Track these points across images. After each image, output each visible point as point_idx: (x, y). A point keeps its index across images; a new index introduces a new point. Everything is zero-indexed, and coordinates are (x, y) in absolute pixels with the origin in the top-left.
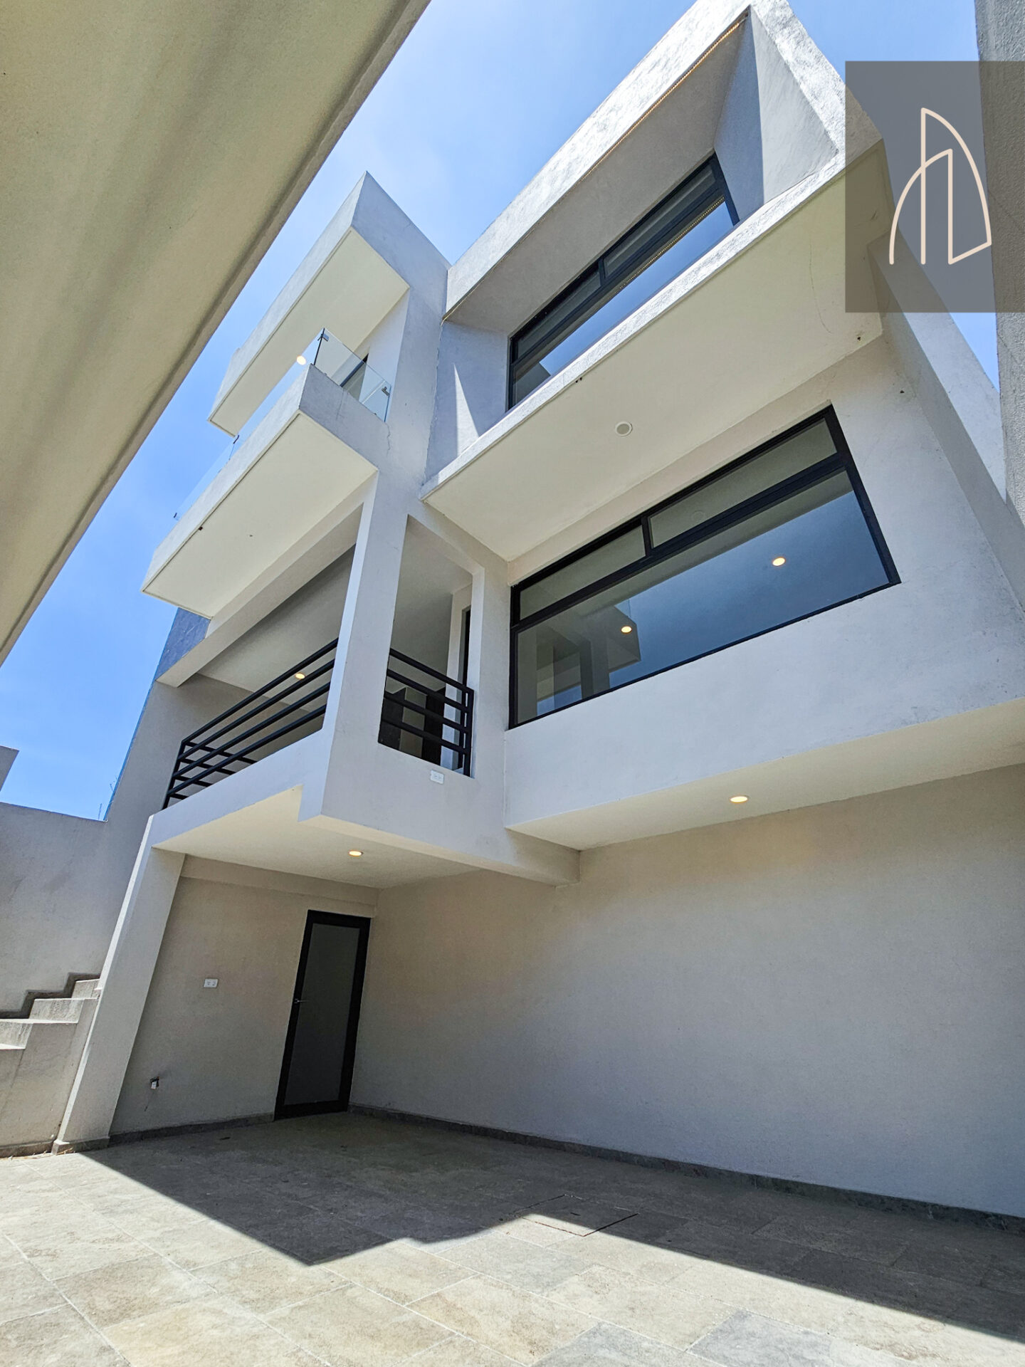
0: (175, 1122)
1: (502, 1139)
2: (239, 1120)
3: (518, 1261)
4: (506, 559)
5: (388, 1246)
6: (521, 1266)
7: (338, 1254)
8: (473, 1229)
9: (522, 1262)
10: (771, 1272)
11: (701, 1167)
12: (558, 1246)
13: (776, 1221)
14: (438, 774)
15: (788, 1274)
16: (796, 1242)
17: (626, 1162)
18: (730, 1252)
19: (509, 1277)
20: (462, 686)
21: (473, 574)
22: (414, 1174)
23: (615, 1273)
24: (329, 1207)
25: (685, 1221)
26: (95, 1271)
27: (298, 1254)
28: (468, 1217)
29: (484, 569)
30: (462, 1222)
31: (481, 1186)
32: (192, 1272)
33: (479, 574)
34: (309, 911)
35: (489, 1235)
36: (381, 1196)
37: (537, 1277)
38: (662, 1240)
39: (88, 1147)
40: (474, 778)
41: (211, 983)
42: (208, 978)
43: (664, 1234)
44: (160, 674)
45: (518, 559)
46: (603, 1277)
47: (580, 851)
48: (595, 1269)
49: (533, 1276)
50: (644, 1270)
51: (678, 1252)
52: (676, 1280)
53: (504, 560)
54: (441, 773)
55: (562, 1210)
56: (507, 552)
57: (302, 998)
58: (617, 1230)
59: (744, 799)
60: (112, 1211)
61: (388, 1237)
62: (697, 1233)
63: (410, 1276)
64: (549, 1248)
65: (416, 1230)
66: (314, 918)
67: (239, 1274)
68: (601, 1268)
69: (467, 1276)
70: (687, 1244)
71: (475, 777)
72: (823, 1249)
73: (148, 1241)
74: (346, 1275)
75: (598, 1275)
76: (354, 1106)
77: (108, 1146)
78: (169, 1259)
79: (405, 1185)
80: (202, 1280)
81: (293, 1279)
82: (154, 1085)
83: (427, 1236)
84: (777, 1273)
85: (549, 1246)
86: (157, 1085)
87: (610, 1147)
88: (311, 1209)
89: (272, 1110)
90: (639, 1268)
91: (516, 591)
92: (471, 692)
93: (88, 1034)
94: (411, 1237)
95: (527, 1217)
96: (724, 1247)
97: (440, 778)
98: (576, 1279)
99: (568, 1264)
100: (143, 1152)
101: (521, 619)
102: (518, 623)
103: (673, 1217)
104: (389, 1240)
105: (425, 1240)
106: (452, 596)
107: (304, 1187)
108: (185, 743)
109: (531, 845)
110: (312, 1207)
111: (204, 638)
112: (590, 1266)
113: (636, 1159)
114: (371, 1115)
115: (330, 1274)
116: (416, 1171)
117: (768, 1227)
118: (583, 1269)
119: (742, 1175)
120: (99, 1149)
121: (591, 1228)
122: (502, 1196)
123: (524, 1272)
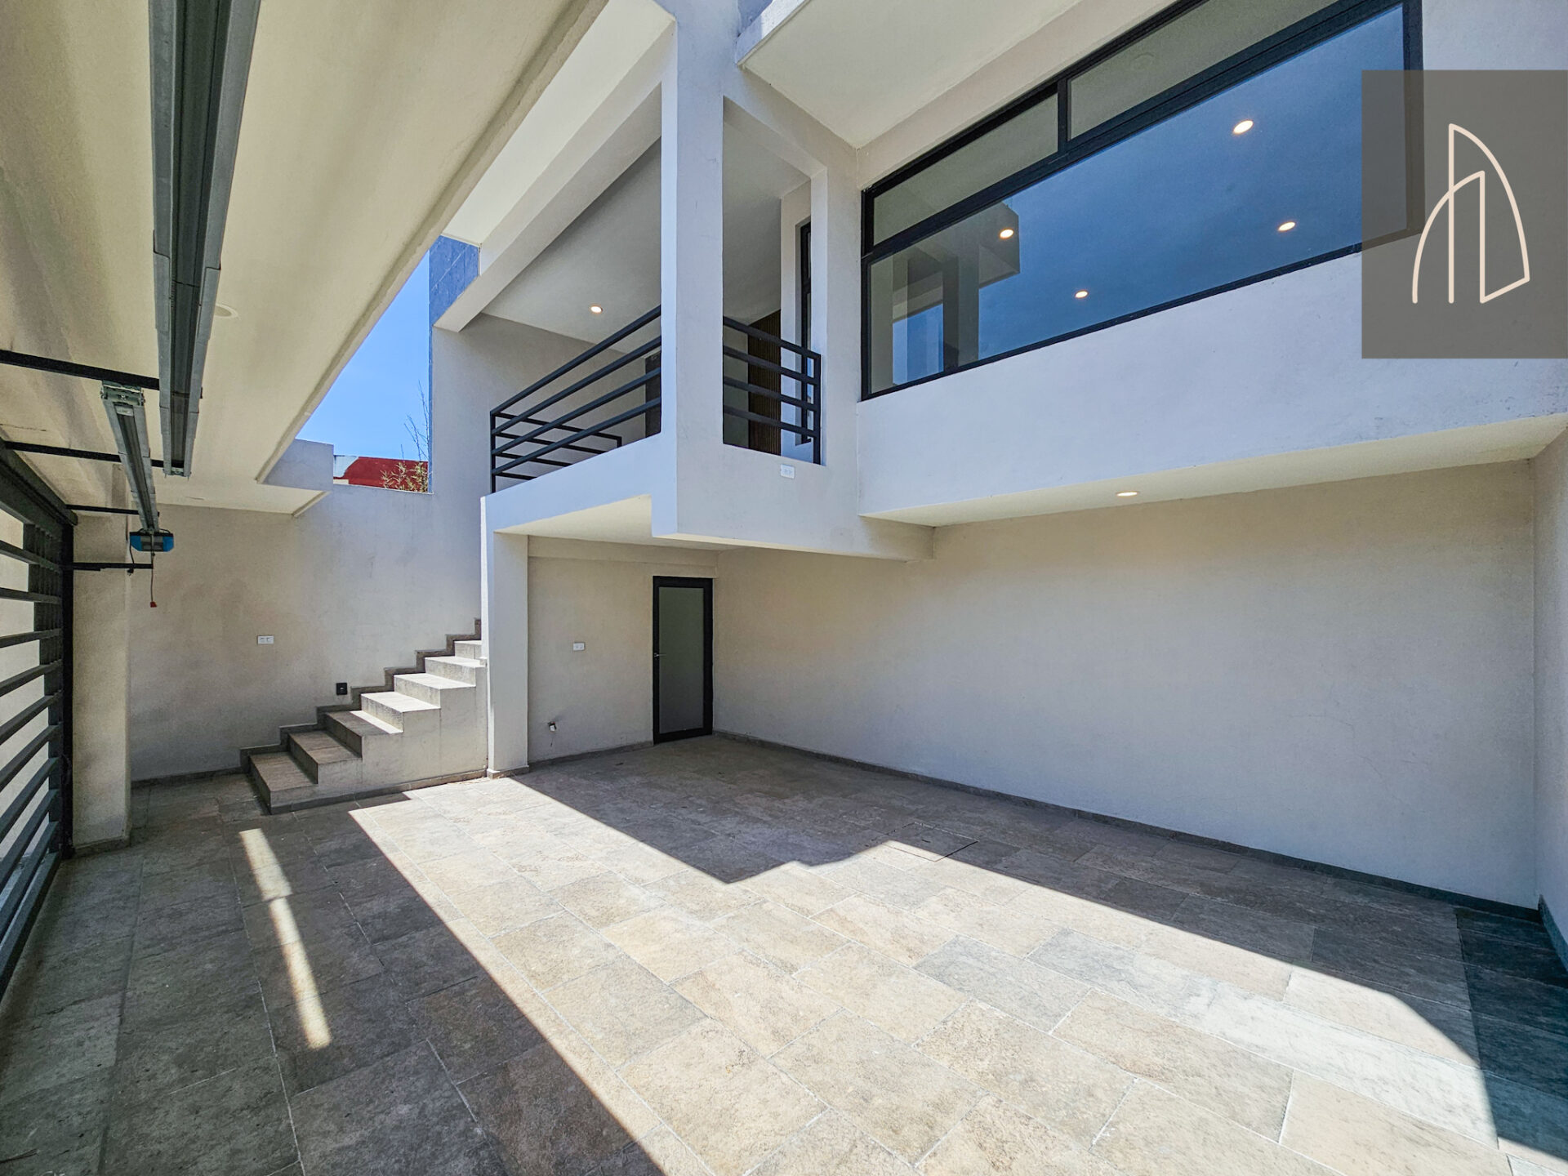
0: (574, 752)
1: (852, 766)
2: (625, 747)
3: (887, 883)
4: (854, 146)
5: (783, 868)
6: (890, 887)
7: (747, 874)
8: (845, 854)
9: (890, 884)
10: (1089, 897)
11: (1030, 801)
12: (917, 871)
13: (1093, 850)
14: (788, 468)
15: (1104, 899)
16: (1111, 870)
17: (963, 791)
18: (1055, 878)
19: (882, 896)
20: (803, 349)
21: (812, 178)
22: (786, 801)
23: (965, 894)
24: (728, 832)
25: (1019, 849)
26: (573, 884)
27: (717, 874)
28: (839, 842)
29: (826, 168)
30: (836, 847)
31: (845, 814)
32: (643, 887)
33: (819, 174)
34: (654, 577)
35: (860, 859)
36: (765, 822)
37: (904, 896)
38: (999, 867)
39: (515, 774)
40: (824, 465)
41: (580, 646)
42: (576, 642)
43: (1001, 861)
44: (436, 318)
45: (871, 146)
46: (956, 897)
47: (934, 528)
48: (949, 891)
49: (901, 896)
50: (987, 892)
51: (1013, 877)
52: (1013, 901)
53: (850, 147)
54: (791, 466)
55: (914, 838)
56: (858, 134)
57: (660, 652)
58: (962, 857)
59: (1135, 493)
60: (561, 833)
61: (781, 860)
62: (1028, 860)
63: (807, 894)
64: (910, 872)
65: (801, 854)
66: (659, 582)
67: (679, 889)
68: (953, 890)
69: (850, 895)
70: (1020, 870)
71: (827, 464)
72: (1133, 877)
73: (600, 860)
74: (758, 892)
75: (951, 896)
76: (717, 732)
77: (530, 772)
78: (622, 876)
79: (781, 811)
80: (654, 894)
81: (721, 895)
82: (552, 728)
83: (813, 859)
84: (1094, 897)
85: (910, 870)
86: (555, 728)
87: (950, 779)
88: (713, 834)
89: (651, 738)
90: (983, 891)
91: (869, 197)
92: (817, 358)
93: (487, 694)
94: (799, 860)
95: (886, 843)
96: (1051, 874)
97: (791, 472)
98: (934, 899)
99: (927, 886)
100: (558, 777)
101: (875, 244)
102: (871, 250)
103: (1008, 845)
104: (782, 863)
105: (811, 864)
106: (780, 200)
107: (702, 812)
108: (494, 415)
109: (886, 529)
110: (713, 831)
111: (478, 275)
112: (944, 888)
113: (971, 790)
114: (734, 739)
115: (746, 891)
116: (787, 798)
117: (1087, 856)
118: (939, 891)
119: (1066, 809)
120: (523, 774)
121: (941, 855)
122: (863, 824)
123: (894, 893)
